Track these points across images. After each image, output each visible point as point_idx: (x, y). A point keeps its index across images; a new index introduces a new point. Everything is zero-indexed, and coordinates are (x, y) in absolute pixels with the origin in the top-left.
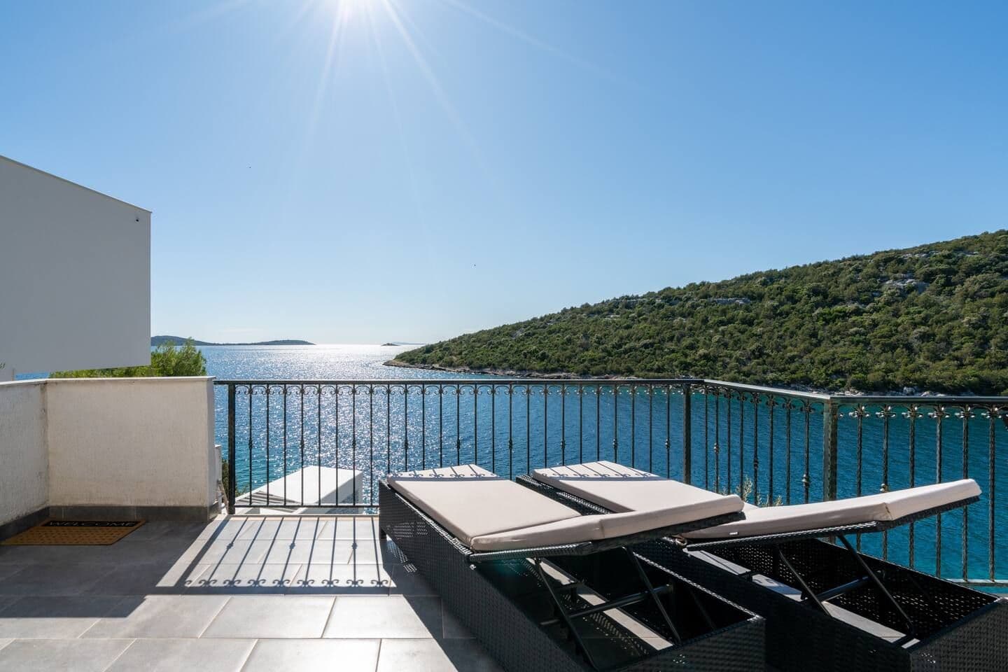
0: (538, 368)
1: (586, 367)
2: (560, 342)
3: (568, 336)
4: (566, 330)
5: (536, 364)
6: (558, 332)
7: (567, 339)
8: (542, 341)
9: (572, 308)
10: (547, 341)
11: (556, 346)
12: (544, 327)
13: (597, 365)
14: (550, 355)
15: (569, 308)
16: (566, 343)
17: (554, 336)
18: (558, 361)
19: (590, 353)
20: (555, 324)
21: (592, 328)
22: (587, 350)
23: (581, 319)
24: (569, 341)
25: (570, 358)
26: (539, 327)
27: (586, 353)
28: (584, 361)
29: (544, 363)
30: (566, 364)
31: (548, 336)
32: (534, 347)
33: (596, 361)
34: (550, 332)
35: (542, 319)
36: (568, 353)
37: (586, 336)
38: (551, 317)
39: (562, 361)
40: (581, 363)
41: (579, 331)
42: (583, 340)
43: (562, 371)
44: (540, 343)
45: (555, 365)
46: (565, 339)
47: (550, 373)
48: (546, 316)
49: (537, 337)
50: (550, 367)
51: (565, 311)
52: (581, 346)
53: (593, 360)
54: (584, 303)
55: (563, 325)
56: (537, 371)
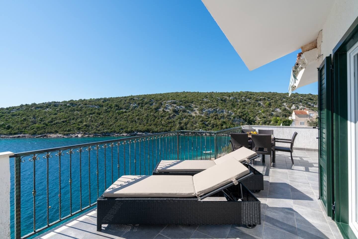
0: (5, 133)
1: (35, 131)
2: (20, 120)
3: (24, 118)
4: (23, 114)
5: (5, 132)
6: (18, 115)
7: (23, 119)
8: (8, 120)
9: (26, 105)
10: (11, 120)
11: (17, 122)
12: (9, 113)
13: (40, 130)
14: (13, 126)
15: (24, 104)
16: (23, 121)
17: (15, 117)
18: (18, 129)
19: (37, 125)
20: (16, 111)
21: (37, 114)
22: (35, 124)
23: (31, 110)
24: (25, 120)
25: (25, 127)
26: (5, 113)
27: (34, 125)
28: (34, 128)
29: (9, 130)
30: (23, 130)
31: (12, 117)
32: (2, 123)
33: (40, 128)
34: (13, 115)
35: (7, 109)
36: (24, 125)
37: (34, 117)
38: (13, 108)
39: (21, 129)
40: (32, 129)
41: (31, 115)
42: (33, 119)
43: (21, 134)
44: (7, 120)
45: (17, 131)
46: (22, 119)
47: (13, 135)
48: (10, 107)
49: (4, 118)
50: (13, 132)
51: (22, 106)
52: (32, 122)
53: (39, 128)
54: (33, 103)
55: (21, 112)
56: (4, 134)
